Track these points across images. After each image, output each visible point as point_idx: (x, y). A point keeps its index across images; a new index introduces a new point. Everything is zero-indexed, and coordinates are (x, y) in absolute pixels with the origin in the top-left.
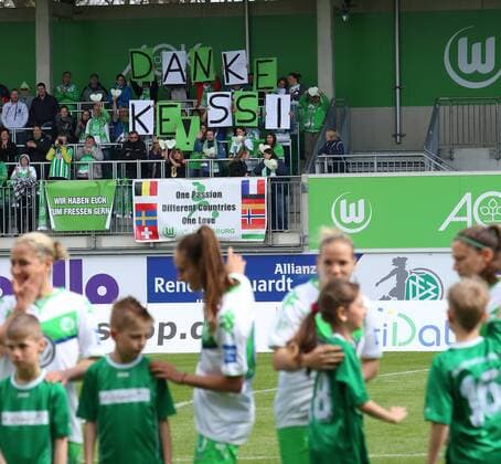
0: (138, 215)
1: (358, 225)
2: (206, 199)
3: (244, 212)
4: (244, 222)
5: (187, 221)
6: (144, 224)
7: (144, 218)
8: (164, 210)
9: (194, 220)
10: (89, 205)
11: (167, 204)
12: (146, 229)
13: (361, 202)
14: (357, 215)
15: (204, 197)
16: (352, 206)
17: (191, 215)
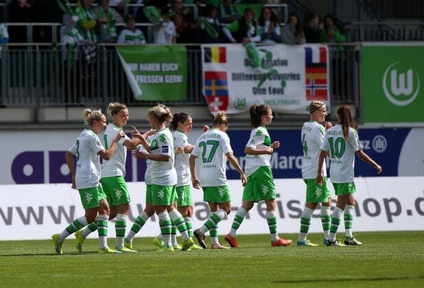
0: (208, 83)
1: (407, 98)
2: (275, 68)
3: (308, 82)
4: (308, 93)
5: (257, 91)
6: (214, 94)
7: (214, 88)
8: (234, 79)
9: (264, 90)
10: (160, 73)
11: (236, 72)
12: (217, 99)
13: (410, 73)
14: (406, 87)
15: (272, 65)
16: (402, 76)
17: (260, 84)
